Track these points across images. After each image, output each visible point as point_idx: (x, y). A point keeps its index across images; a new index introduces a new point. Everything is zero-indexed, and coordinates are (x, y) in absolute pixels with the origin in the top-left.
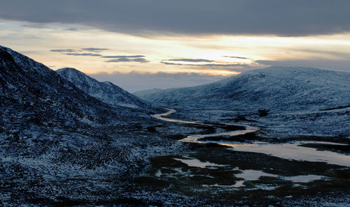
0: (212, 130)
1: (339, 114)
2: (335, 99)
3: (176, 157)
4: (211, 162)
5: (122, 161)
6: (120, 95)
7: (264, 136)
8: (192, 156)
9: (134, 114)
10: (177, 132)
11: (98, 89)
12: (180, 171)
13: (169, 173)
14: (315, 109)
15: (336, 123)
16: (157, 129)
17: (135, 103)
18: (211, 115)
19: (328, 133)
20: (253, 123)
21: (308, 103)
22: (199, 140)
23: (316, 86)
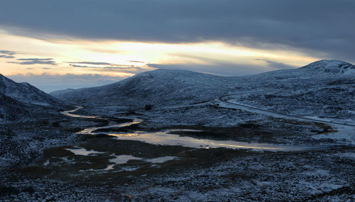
0: (106, 123)
1: (201, 107)
2: (201, 96)
3: (67, 147)
4: (95, 150)
5: (17, 154)
6: (34, 94)
7: (144, 127)
8: (82, 146)
9: (45, 111)
10: (77, 126)
11: (15, 89)
12: (66, 159)
13: (56, 162)
14: (186, 104)
15: (199, 114)
16: (61, 124)
17: (47, 102)
18: (108, 110)
19: (191, 123)
20: (139, 116)
21: (182, 99)
22: (93, 132)
23: (189, 85)
